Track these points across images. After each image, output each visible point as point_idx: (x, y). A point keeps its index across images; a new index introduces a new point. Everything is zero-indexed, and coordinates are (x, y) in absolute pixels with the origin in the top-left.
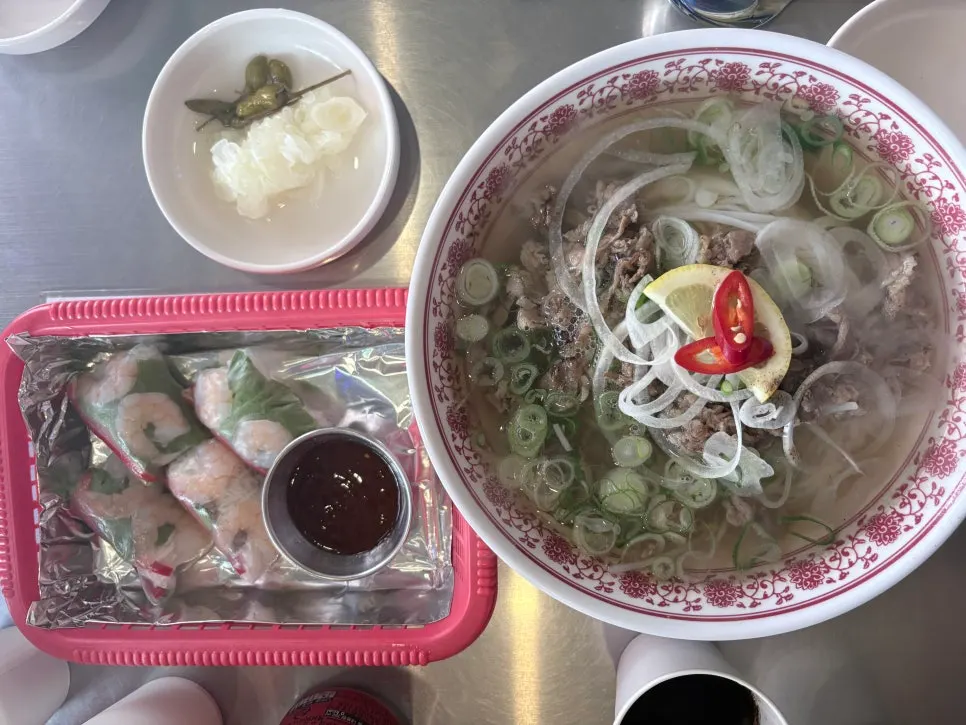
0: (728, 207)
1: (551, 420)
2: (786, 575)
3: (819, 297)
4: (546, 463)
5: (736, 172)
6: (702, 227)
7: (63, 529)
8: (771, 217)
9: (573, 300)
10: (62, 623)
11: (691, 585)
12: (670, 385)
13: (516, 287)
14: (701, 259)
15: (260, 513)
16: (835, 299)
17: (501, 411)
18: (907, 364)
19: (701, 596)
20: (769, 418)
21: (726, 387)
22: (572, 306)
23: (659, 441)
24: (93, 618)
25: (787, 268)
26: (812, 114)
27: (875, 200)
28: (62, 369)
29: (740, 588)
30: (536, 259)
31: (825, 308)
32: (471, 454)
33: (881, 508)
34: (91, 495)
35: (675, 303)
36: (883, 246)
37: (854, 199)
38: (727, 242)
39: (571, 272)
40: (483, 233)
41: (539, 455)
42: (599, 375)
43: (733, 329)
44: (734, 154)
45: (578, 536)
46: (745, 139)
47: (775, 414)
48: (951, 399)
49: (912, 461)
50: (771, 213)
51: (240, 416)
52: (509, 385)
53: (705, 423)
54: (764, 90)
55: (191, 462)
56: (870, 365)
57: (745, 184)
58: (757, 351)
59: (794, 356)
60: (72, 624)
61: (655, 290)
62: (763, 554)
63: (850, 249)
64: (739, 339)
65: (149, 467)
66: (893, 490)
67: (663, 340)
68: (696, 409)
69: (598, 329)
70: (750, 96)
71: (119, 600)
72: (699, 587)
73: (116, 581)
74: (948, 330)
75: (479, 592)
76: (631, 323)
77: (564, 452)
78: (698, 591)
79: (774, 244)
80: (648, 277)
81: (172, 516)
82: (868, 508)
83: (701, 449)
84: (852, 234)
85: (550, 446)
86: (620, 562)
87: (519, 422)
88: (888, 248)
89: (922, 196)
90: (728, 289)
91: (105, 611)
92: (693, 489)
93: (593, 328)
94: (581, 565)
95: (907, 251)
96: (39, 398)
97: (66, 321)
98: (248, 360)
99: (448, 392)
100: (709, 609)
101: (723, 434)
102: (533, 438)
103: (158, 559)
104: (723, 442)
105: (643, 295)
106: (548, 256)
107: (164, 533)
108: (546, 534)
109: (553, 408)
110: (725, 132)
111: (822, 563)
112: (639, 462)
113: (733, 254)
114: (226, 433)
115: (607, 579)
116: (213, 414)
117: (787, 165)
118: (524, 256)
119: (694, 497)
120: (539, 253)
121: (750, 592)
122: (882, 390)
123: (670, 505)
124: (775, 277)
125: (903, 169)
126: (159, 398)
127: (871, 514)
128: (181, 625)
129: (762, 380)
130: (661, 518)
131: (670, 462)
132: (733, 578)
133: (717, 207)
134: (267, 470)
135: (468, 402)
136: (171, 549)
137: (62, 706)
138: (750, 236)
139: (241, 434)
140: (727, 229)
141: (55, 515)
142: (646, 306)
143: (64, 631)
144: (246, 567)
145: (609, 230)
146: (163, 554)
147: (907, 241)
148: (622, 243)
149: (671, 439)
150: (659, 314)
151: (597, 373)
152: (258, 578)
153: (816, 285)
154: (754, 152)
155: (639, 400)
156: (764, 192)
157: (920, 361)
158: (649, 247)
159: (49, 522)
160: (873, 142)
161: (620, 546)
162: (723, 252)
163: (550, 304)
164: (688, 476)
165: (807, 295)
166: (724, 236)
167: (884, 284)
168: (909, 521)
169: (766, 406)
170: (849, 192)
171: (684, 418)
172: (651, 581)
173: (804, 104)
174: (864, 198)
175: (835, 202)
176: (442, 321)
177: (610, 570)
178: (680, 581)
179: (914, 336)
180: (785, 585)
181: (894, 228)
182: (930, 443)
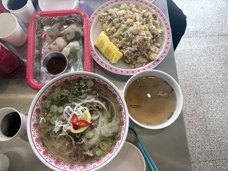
0: (102, 124)
1: (66, 96)
2: (38, 137)
3: (86, 139)
4: (59, 96)
5: (108, 125)
6: (98, 119)
7: (53, 21)
9: (86, 99)
10: (36, 20)
11: (37, 121)
12: (71, 114)
14: (92, 119)
15: (54, 51)
16: (86, 142)
17: (68, 88)
18: (75, 156)
20: (64, 130)
21: (70, 123)
22: (85, 99)
23: (62, 114)
24: (37, 26)
25: (90, 134)
26: (117, 138)
27: (103, 149)
28: (79, 21)
29: (36, 129)
31: (84, 140)
32: (61, 83)
33: (49, 153)
34: (58, 25)
35: (84, 114)
36: (95, 150)
39: (91, 98)
40: (98, 84)
41: (61, 95)
43: (79, 123)
44: (111, 124)
45: (47, 101)
46: (113, 126)
47: (65, 131)
48: (68, 165)
49: (57, 159)
50: (100, 132)
51: (70, 48)
52: (72, 89)
53: (64, 120)
54: (121, 129)
55: (63, 41)
56: (74, 149)
57: (105, 126)
58: (76, 127)
59: (75, 134)
60: (36, 22)
61: (87, 112)
62: (42, 132)
63: (94, 146)
64: (77, 124)
65: (62, 34)
66: (52, 155)
67: (79, 113)
68: (67, 118)
69: (81, 103)
70: (120, 127)
71: (40, 30)
72: (37, 122)
73: (44, 29)
74: (80, 164)
75: (39, 87)
76: (82, 108)
77: (61, 98)
78: (36, 121)
79: (95, 132)
80: (89, 110)
81: (54, 38)
82: (50, 152)
83: (60, 121)
84: (97, 146)
85: (62, 96)
87: (66, 91)
88: (94, 152)
89: (104, 157)
90: (86, 122)
91: (38, 27)
94: (41, 102)
95: (94, 155)
96: (74, 17)
97: (86, 21)
98: (80, 50)
99: (71, 79)
100: (32, 123)
101: (62, 123)
102: (63, 93)
103: (47, 35)
105: (86, 109)
106: (94, 94)
107: (51, 37)
108: (47, 96)
109: (68, 96)
110: (114, 123)
111: (40, 143)
112: (59, 111)
113: (93, 124)
114: (68, 46)
115: (39, 106)
116: (71, 44)
117: (109, 133)
118: (94, 91)
119: (53, 121)
121: (35, 130)
123: (51, 116)
124: (89, 132)
125: (108, 154)
126: (74, 36)
127: (49, 152)
128: (35, 39)
130: (49, 115)
131: (59, 116)
132: (38, 128)
133: (102, 122)
134: (61, 53)
135: (69, 82)
136: (49, 38)
137: (22, 22)
138: (96, 127)
139: (67, 48)
140: (98, 124)
141: (55, 20)
142: (85, 110)
143: (35, 21)
144: (45, 49)
145: (98, 104)
146: (48, 36)
147: (96, 156)
148: (95, 106)
149: (62, 116)
150: (83, 112)
151: (74, 103)
152: (43, 52)
153: (88, 139)
154: (111, 128)
155: (69, 110)
156: (104, 130)
157: (75, 159)
158: (94, 110)
159: (53, 19)
160: (112, 148)
161: (45, 108)
162: (93, 122)
163: (86, 95)
164: (56, 119)
165: (86, 138)
166: (96, 123)
167: (89, 151)
168: (47, 157)
169: (66, 129)
170: (104, 144)
171: (66, 117)
172: (38, 114)
173: (119, 136)
174: (103, 147)
175: (103, 142)
176: (83, 78)
177: (41, 107)
178: (38, 119)
179: (80, 157)
180: (36, 136)
181: (98, 153)
182: (61, 161)
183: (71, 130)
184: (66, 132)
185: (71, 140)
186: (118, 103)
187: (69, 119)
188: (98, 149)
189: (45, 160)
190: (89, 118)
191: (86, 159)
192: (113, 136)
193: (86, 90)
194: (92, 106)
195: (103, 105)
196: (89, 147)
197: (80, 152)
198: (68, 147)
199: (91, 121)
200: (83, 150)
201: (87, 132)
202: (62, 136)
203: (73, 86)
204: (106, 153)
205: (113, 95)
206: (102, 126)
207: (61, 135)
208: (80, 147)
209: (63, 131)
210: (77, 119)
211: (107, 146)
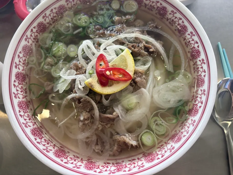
1: (84, 28)
2: (25, 100)
3: (122, 110)
4: (70, 25)
5: (166, 84)
8: (151, 95)
14: (136, 69)
16: (122, 116)
18: (97, 144)
19: (21, 70)
20: (79, 85)
21: (91, 72)
22: (122, 32)
26: (188, 110)
27: (158, 133)
29: (22, 84)
30: (138, 24)
31: (118, 111)
32: (75, 3)
35: (120, 58)
36: (141, 135)
37: (157, 124)
38: (142, 79)
40: (146, 9)
41: (74, 24)
42: (98, 40)
43: (111, 72)
44: (172, 84)
46: (178, 88)
48: (83, 159)
49: (61, 146)
50: (152, 97)
52: (97, 15)
54: (195, 94)
56: (97, 129)
57: (162, 87)
58: (104, 81)
59: (101, 95)
62: (33, 93)
63: (139, 125)
64: (108, 73)
68: (85, 65)
72: (24, 71)
74: (108, 160)
76: (115, 47)
77: (74, 31)
79: (141, 96)
80: (131, 51)
82: (46, 130)
83: (71, 69)
84: (145, 126)
85: (76, 27)
87: (84, 17)
88: (140, 137)
89: (159, 149)
90: (125, 73)
92: (58, 71)
94: (36, 34)
95: (139, 144)
100: (15, 71)
101: (75, 73)
102: (79, 21)
104: (73, 74)
105: (124, 50)
106: (140, 26)
108: (47, 25)
109: (89, 28)
110: (181, 81)
111: (27, 111)
112: (68, 53)
113: (138, 79)
117: (169, 101)
118: (139, 21)
119: (55, 71)
121: (20, 86)
123: (53, 63)
125: (168, 142)
127: (44, 130)
129: (93, 81)
130: (49, 60)
131: (67, 63)
132: (26, 83)
138: (144, 88)
140: (147, 81)
142: (120, 51)
147: (143, 145)
148: (142, 46)
150: (117, 55)
153: (127, 110)
154: (174, 91)
156: (159, 94)
157: (98, 148)
158: (140, 54)
160: (178, 132)
161: (42, 48)
162: (139, 77)
163: (122, 26)
165: (123, 106)
166: (144, 78)
167: (127, 135)
168: (39, 140)
169: (83, 84)
170: (159, 122)
172: (28, 56)
173: (191, 107)
174: (157, 128)
175: (156, 118)
177: (34, 44)
178: (27, 65)
179: (107, 147)
180: (21, 98)
181: (147, 139)
182: (68, 152)
183: (94, 86)
184: (82, 89)
185: (92, 109)
186: (188, 44)
187: (89, 68)
188: (147, 131)
190: (131, 66)
191: (121, 151)
192: (177, 107)
196: (128, 126)
197: (109, 135)
198: (84, 124)
199: (134, 74)
200: (113, 132)
201: (125, 96)
202: (73, 99)
203: (97, 10)
204: (164, 140)
206: (154, 87)
207: (70, 97)
208: (109, 125)
209: (76, 89)
210: (108, 66)
211: (166, 125)
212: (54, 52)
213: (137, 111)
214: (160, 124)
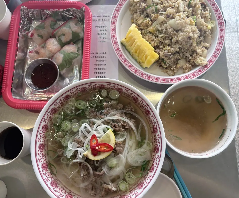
0: (129, 149)
1: (83, 110)
2: (45, 162)
3: (107, 169)
4: (73, 108)
5: (136, 150)
6: (124, 142)
8: (126, 158)
9: (109, 115)
11: (44, 141)
12: (89, 135)
13: (113, 102)
14: (116, 141)
16: (107, 172)
17: (86, 99)
18: (92, 190)
19: (41, 142)
20: (80, 155)
21: (87, 146)
22: (108, 114)
23: (77, 134)
25: (114, 161)
26: (149, 168)
27: (129, 182)
29: (43, 151)
31: (105, 169)
32: (76, 92)
33: (59, 184)
35: (107, 135)
36: (119, 184)
37: (129, 177)
38: (120, 148)
39: (115, 114)
40: (125, 96)
41: (76, 107)
42: (92, 120)
43: (100, 147)
44: (141, 150)
45: (57, 115)
46: (144, 153)
47: (81, 156)
49: (69, 191)
50: (127, 159)
52: (92, 101)
53: (80, 142)
54: (154, 157)
56: (92, 181)
57: (134, 152)
58: (95, 152)
59: (94, 161)
61: (110, 132)
62: (50, 156)
63: (118, 177)
64: (97, 148)
66: (63, 187)
67: (99, 133)
68: (83, 140)
69: (102, 119)
70: (153, 154)
76: (103, 126)
77: (76, 113)
78: (43, 142)
79: (119, 159)
80: (113, 130)
82: (60, 182)
83: (75, 142)
84: (122, 178)
85: (77, 109)
86: (50, 125)
87: (83, 103)
88: (118, 185)
89: (130, 193)
90: (109, 147)
92: (66, 141)
93: (103, 118)
94: (50, 116)
95: (117, 190)
96: (73, 12)
99: (90, 87)
100: (38, 144)
101: (77, 146)
102: (79, 106)
104: (76, 146)
105: (109, 129)
106: (120, 109)
108: (58, 108)
109: (86, 110)
110: (145, 148)
111: (47, 170)
112: (73, 129)
113: (117, 149)
115: (47, 121)
117: (138, 162)
118: (120, 104)
119: (64, 141)
120: (120, 108)
121: (41, 153)
122: (86, 184)
123: (63, 136)
124: (112, 159)
125: (136, 188)
127: (58, 182)
129: (88, 153)
130: (60, 134)
131: (72, 136)
132: (45, 150)
133: (129, 146)
135: (88, 92)
138: (122, 153)
140: (124, 148)
142: (107, 129)
145: (124, 122)
147: (120, 190)
148: (121, 125)
149: (77, 136)
150: (105, 132)
151: (93, 120)
153: (110, 168)
154: (141, 155)
155: (86, 129)
156: (132, 157)
157: (92, 193)
158: (119, 131)
160: (142, 181)
161: (54, 125)
162: (118, 147)
163: (109, 109)
164: (69, 140)
165: (108, 166)
166: (122, 147)
167: (110, 184)
168: (56, 189)
169: (82, 154)
170: (131, 176)
171: (82, 138)
172: (46, 132)
173: (151, 166)
175: (129, 173)
176: (106, 86)
177: (49, 122)
178: (45, 138)
179: (98, 192)
180: (43, 161)
181: (123, 186)
182: (74, 195)
183: (89, 156)
184: (82, 158)
185: (88, 169)
186: (151, 122)
187: (86, 141)
188: (123, 181)
189: (54, 194)
190: (112, 140)
191: (107, 194)
192: (143, 166)
193: (110, 103)
194: (117, 124)
195: (131, 124)
196: (112, 178)
197: (100, 184)
198: (83, 178)
199: (115, 145)
200: (102, 182)
201: (110, 159)
202: (77, 162)
203: (92, 97)
204: (133, 187)
205: (145, 111)
206: (129, 152)
207: (75, 161)
208: (99, 178)
209: (78, 157)
210: (97, 142)
211: (135, 178)
212: (63, 129)
213: (117, 169)
214: (131, 177)
